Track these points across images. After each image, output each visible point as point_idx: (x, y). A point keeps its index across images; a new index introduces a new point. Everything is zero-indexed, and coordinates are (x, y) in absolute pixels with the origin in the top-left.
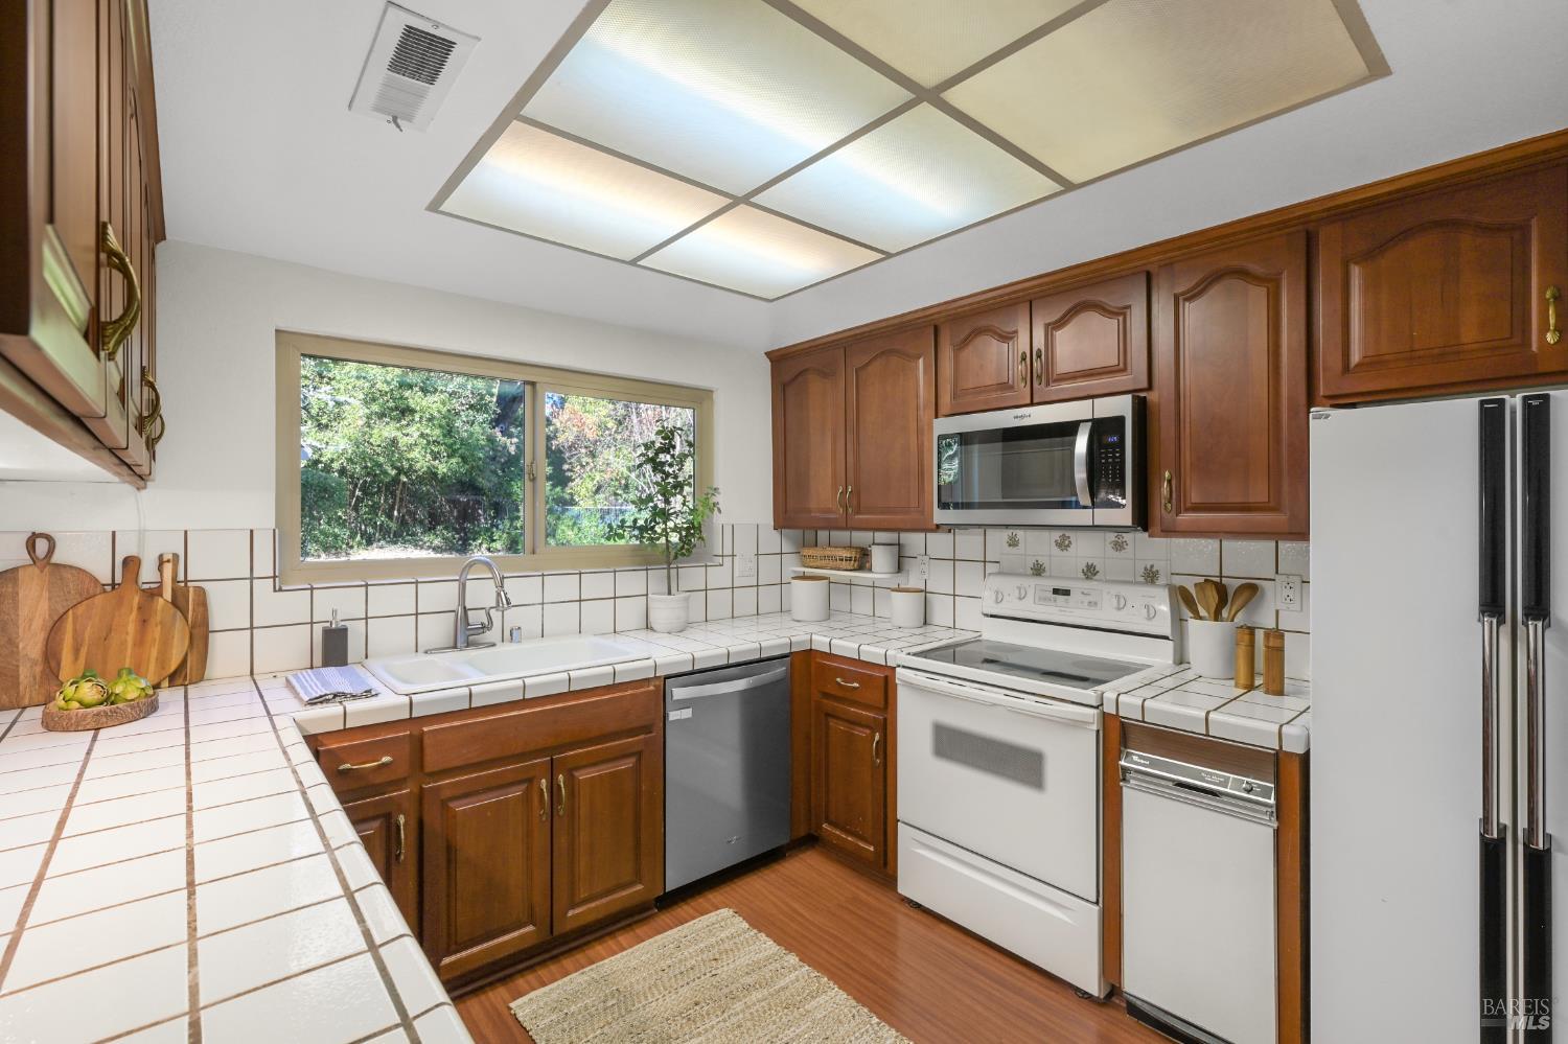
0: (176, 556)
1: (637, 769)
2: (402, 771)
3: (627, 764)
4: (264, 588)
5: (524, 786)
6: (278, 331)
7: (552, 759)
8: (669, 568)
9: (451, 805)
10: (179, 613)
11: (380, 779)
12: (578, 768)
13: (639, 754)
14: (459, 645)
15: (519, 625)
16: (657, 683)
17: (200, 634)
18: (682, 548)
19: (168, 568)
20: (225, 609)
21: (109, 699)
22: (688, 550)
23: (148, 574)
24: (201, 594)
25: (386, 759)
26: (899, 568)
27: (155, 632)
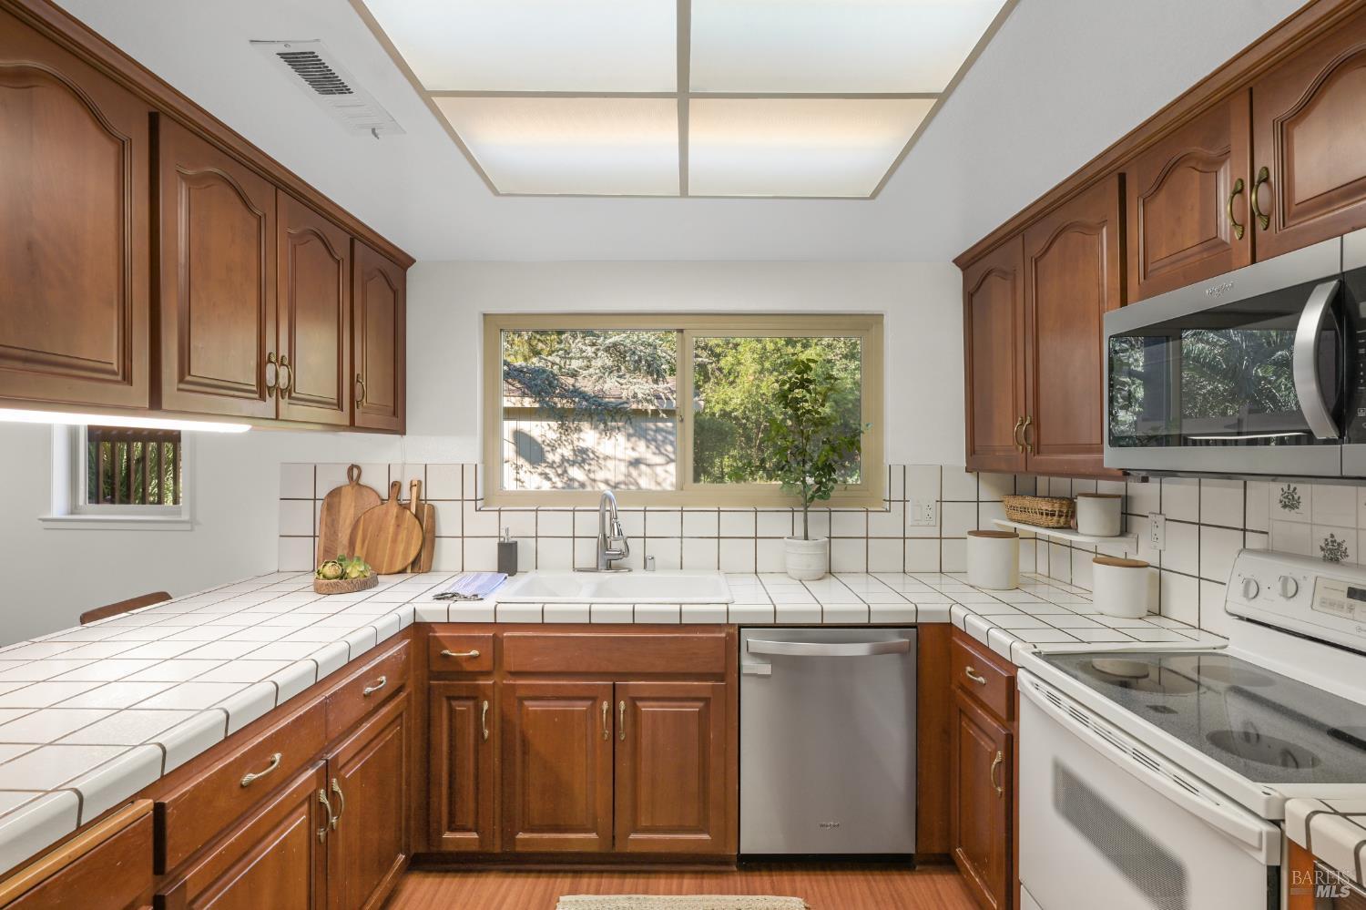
0: (420, 482)
1: (703, 716)
2: (486, 665)
3: (693, 708)
4: (470, 506)
5: (589, 703)
6: (485, 315)
7: (614, 685)
8: (806, 512)
9: (526, 703)
10: (417, 522)
11: (469, 667)
12: (642, 699)
13: (706, 700)
14: (600, 568)
15: (653, 555)
16: (731, 631)
17: (429, 538)
18: (819, 489)
19: (415, 489)
20: (447, 521)
21: (343, 576)
22: (824, 492)
23: (405, 495)
24: (433, 508)
25: (474, 652)
26: (1124, 531)
27: (403, 535)
